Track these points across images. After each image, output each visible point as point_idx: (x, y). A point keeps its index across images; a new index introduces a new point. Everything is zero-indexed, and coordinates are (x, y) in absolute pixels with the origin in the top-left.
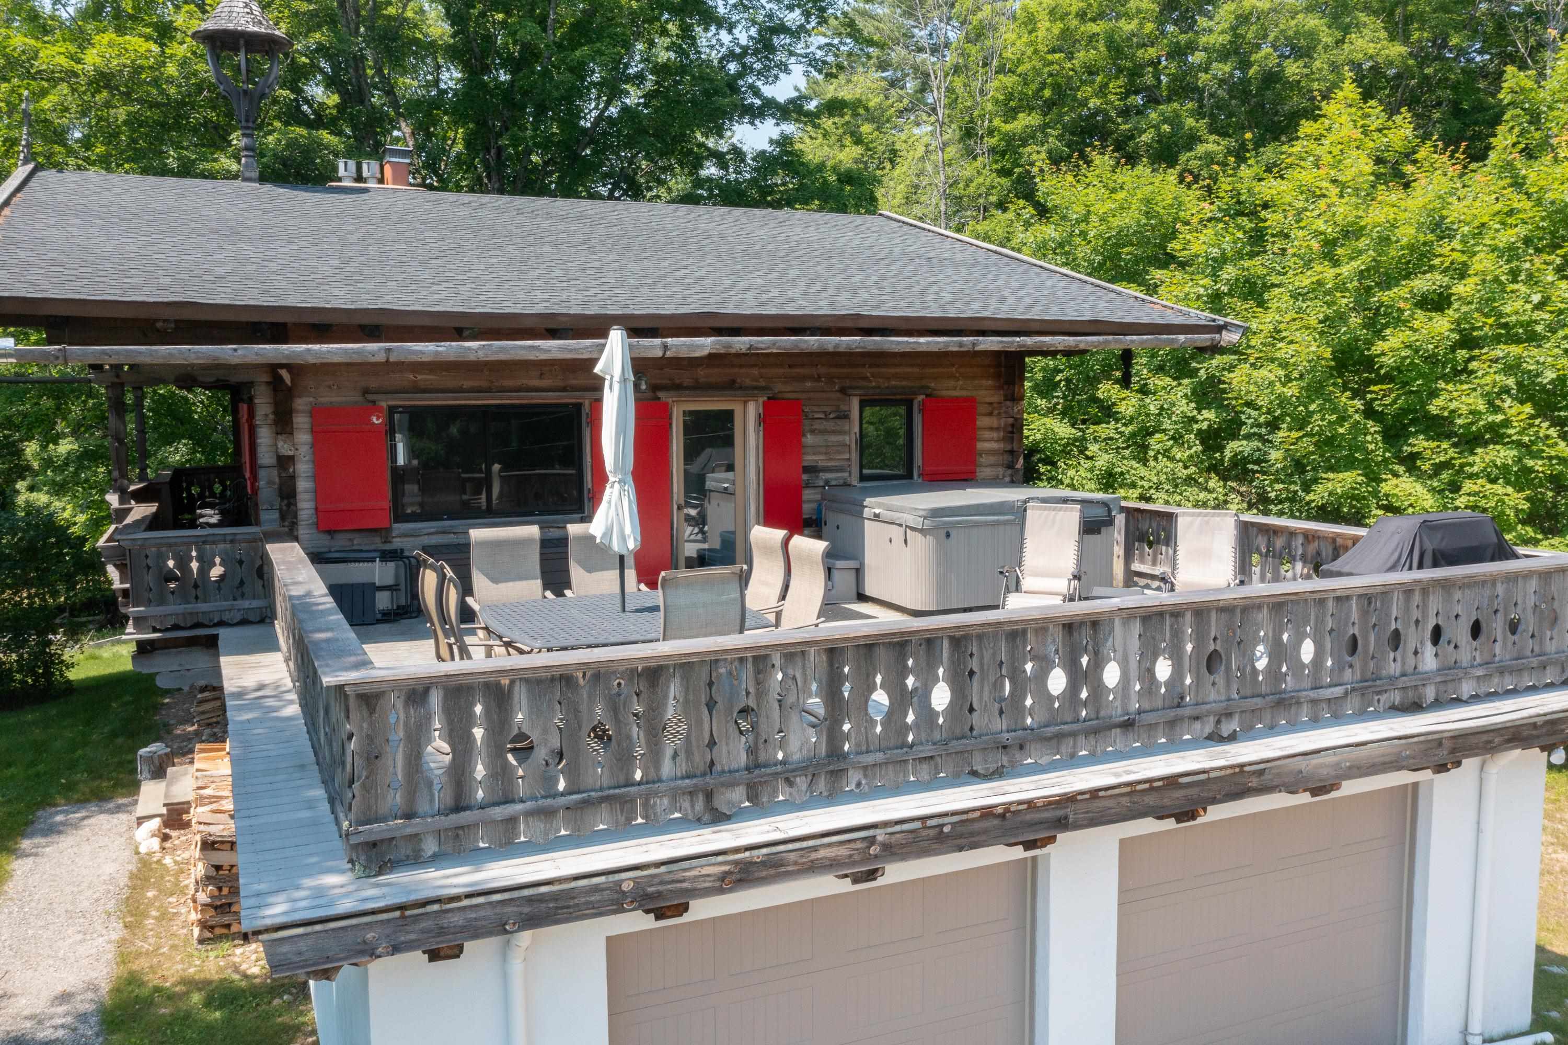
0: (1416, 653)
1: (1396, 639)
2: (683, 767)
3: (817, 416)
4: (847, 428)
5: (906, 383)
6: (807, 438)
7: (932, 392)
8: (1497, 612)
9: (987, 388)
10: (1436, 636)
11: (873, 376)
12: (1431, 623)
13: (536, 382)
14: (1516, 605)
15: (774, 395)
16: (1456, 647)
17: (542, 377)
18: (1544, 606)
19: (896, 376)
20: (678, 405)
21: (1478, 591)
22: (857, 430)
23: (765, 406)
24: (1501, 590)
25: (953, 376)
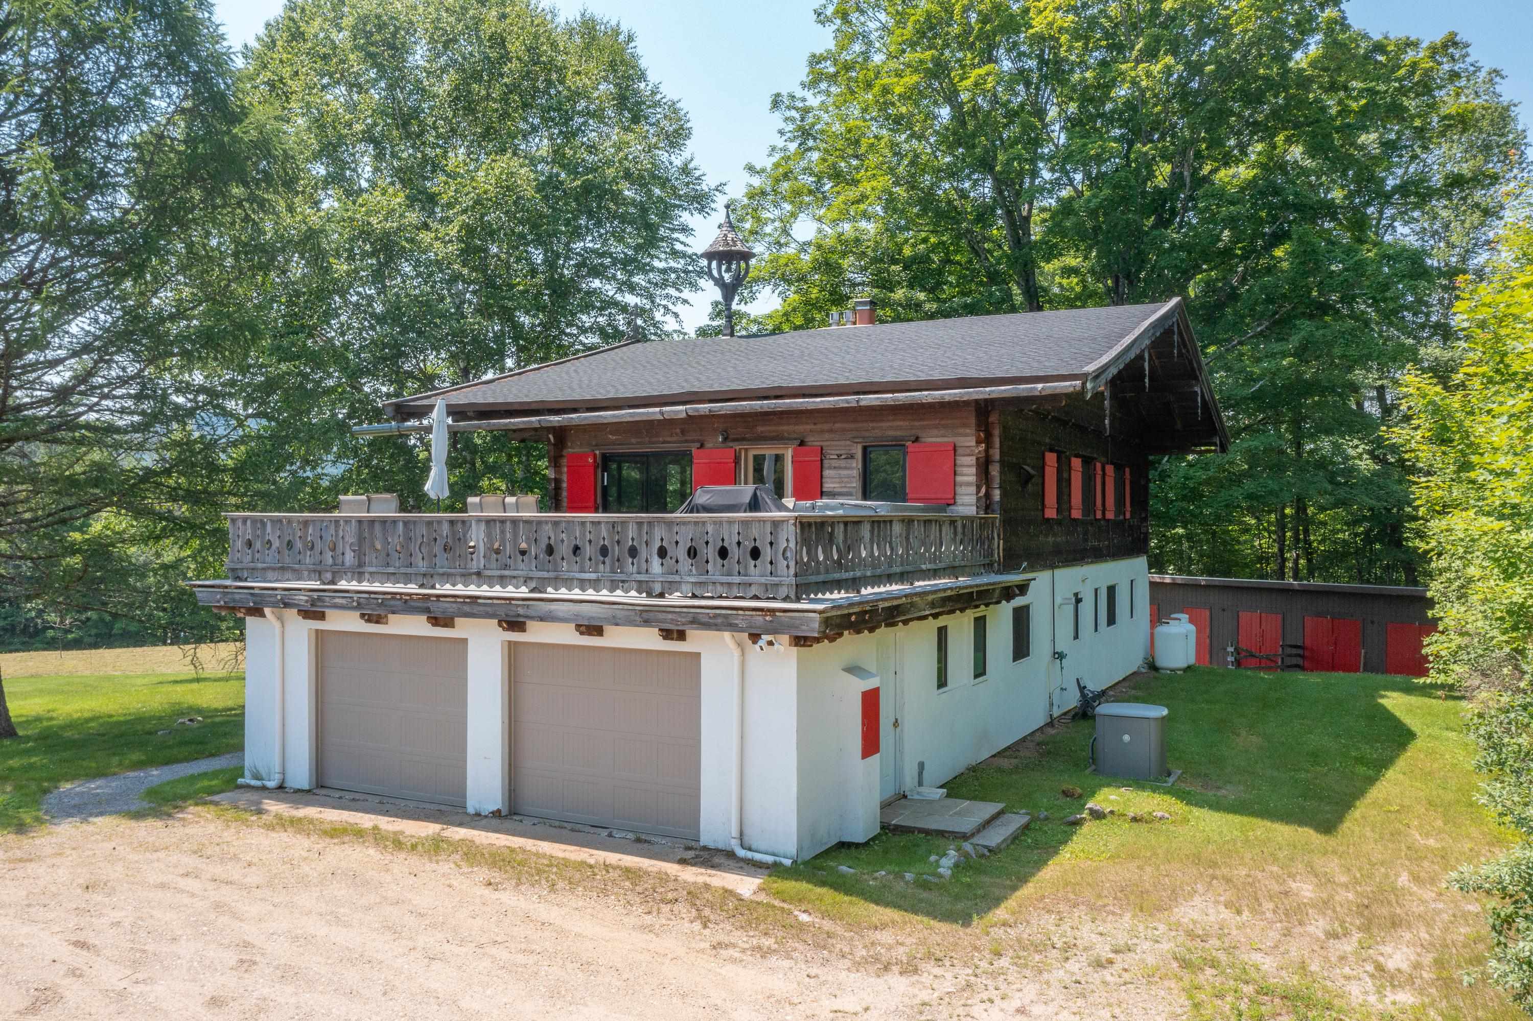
0: (647, 561)
1: (633, 552)
2: (313, 561)
3: (832, 457)
4: (854, 465)
5: (899, 433)
6: (826, 473)
7: (917, 440)
8: (707, 543)
9: (966, 435)
10: (662, 553)
11: (873, 428)
12: (657, 544)
13: (669, 439)
14: (723, 540)
15: (802, 443)
16: (677, 561)
17: (671, 436)
18: (747, 543)
19: (891, 428)
20: (746, 450)
21: (691, 528)
22: (860, 466)
23: (795, 451)
24: (710, 528)
25: (936, 427)
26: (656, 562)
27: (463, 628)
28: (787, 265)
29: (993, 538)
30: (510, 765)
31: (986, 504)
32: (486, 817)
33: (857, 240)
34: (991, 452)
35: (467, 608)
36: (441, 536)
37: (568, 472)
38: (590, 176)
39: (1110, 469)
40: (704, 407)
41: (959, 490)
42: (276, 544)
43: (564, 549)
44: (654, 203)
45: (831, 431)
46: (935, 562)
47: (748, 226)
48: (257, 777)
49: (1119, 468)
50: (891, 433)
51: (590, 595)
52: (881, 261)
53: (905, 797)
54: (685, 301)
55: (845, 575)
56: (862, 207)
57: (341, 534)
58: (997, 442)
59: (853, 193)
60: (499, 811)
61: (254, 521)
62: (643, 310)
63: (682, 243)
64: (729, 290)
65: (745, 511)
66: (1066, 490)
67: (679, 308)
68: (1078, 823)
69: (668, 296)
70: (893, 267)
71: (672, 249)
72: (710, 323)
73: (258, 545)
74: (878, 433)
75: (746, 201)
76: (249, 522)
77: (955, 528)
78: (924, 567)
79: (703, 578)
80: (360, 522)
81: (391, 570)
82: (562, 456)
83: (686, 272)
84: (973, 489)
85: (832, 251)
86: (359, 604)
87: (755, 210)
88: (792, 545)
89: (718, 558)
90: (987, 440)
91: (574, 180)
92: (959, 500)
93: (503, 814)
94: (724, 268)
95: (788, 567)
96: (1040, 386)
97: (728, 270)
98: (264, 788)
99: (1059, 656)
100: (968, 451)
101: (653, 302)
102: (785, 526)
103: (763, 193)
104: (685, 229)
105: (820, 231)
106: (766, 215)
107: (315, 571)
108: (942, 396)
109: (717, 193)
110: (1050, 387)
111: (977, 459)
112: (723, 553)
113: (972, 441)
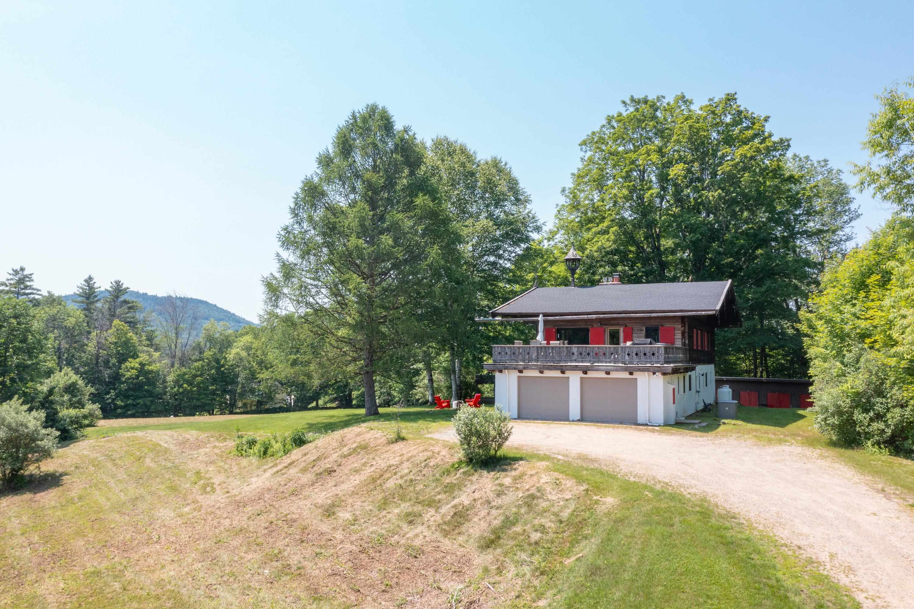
0: (624, 356)
2: (521, 357)
3: (637, 330)
4: (643, 333)
5: (657, 323)
6: (634, 335)
7: (663, 326)
8: (640, 352)
9: (677, 325)
10: (629, 355)
11: (649, 321)
12: (627, 352)
13: (581, 324)
14: (645, 351)
15: (626, 325)
16: (633, 356)
18: (651, 352)
20: (607, 328)
22: (645, 333)
23: (624, 328)
24: (641, 349)
25: (668, 322)
26: (627, 356)
27: (568, 374)
29: (687, 354)
31: (684, 344)
32: (575, 421)
34: (685, 329)
35: (571, 368)
39: (706, 333)
41: (676, 340)
42: (509, 353)
43: (601, 354)
45: (638, 322)
49: (708, 333)
50: (654, 323)
51: (608, 364)
58: (687, 327)
60: (579, 419)
61: (501, 347)
64: (573, 271)
66: (697, 340)
68: (719, 425)
73: (503, 354)
74: (650, 323)
79: (640, 360)
80: (537, 347)
84: (680, 340)
86: (536, 368)
90: (684, 326)
92: (676, 342)
95: (662, 357)
99: (698, 392)
100: (678, 329)
107: (522, 360)
110: (706, 313)
111: (681, 332)
112: (645, 354)
113: (680, 326)
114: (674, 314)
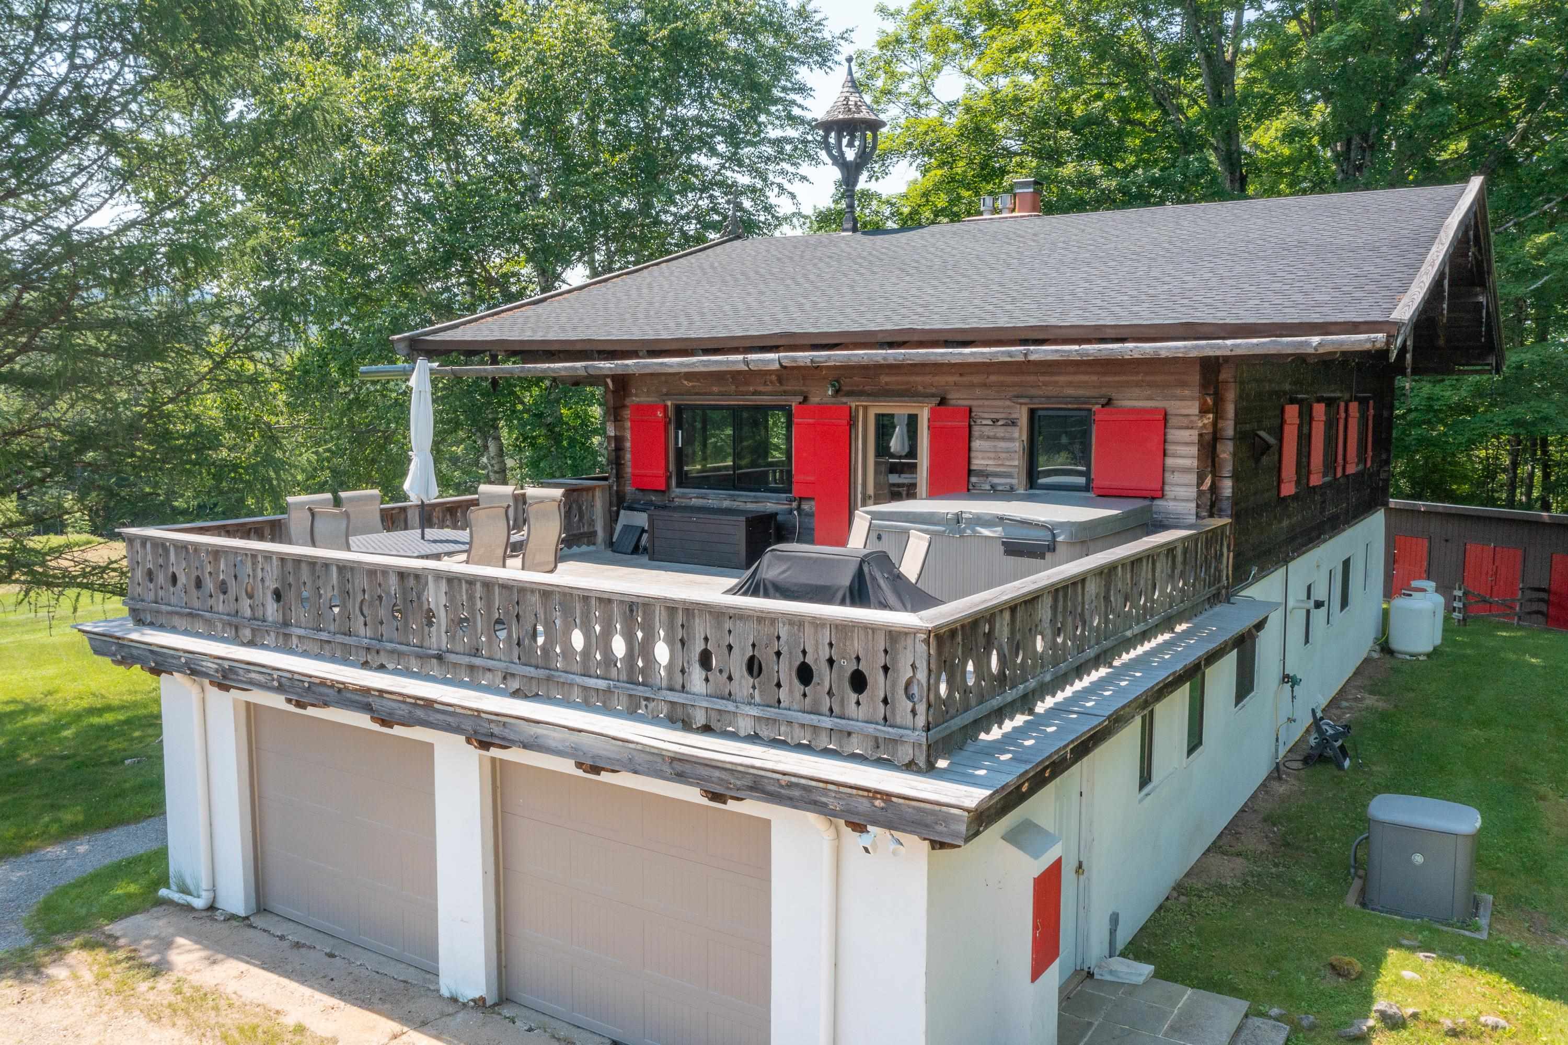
0: (683, 672)
2: (227, 609)
3: (984, 422)
4: (1016, 435)
5: (1081, 392)
6: (976, 444)
7: (1109, 402)
8: (778, 654)
9: (1183, 399)
10: (707, 661)
11: (1046, 384)
12: (699, 646)
13: (761, 388)
14: (804, 652)
15: (943, 401)
16: (730, 678)
17: (765, 384)
18: (844, 662)
19: (1070, 384)
20: (866, 408)
21: (752, 626)
22: (1025, 437)
23: (933, 411)
24: (783, 631)
25: (1138, 385)
26: (697, 674)
28: (926, 133)
29: (1222, 554)
30: (499, 931)
31: (1212, 502)
32: (465, 1005)
33: (1016, 100)
34: (1221, 424)
35: (420, 713)
36: (388, 594)
37: (632, 428)
38: (680, 24)
39: (1354, 407)
40: (804, 357)
41: (1169, 477)
42: (182, 579)
44: (764, 56)
45: (985, 385)
46: (1145, 620)
47: (879, 83)
48: (184, 890)
49: (1363, 402)
50: (1070, 391)
52: (1045, 124)
53: (1090, 975)
54: (803, 178)
55: (1011, 695)
56: (1024, 56)
57: (260, 574)
58: (1230, 410)
59: (1010, 38)
60: (482, 999)
61: (155, 544)
62: (754, 190)
63: (800, 106)
64: (850, 172)
65: (843, 603)
66: (1305, 450)
67: (796, 187)
68: (1363, 1038)
69: (783, 172)
70: (1062, 133)
71: (789, 113)
72: (832, 206)
73: (161, 578)
74: (1051, 391)
75: (877, 52)
76: (148, 545)
77: (1174, 558)
78: (1129, 633)
79: (772, 712)
80: (282, 560)
81: (324, 636)
82: (624, 406)
83: (805, 142)
84: (1193, 478)
85: (984, 112)
86: (280, 684)
87: (888, 63)
88: (922, 675)
89: (796, 681)
90: (1217, 410)
91: (660, 29)
92: (1170, 491)
93: (489, 1003)
94: (845, 141)
95: (914, 712)
96: (1315, 340)
97: (850, 144)
98: (189, 908)
99: (1289, 680)
100: (1185, 422)
101: (765, 180)
102: (910, 641)
103: (899, 41)
104: (801, 89)
105: (969, 88)
106: (901, 68)
107: (230, 625)
108: (1156, 351)
109: (842, 42)
110: (1333, 342)
111: (1201, 435)
112: (805, 674)
113: (1193, 408)
114: (1148, 348)
